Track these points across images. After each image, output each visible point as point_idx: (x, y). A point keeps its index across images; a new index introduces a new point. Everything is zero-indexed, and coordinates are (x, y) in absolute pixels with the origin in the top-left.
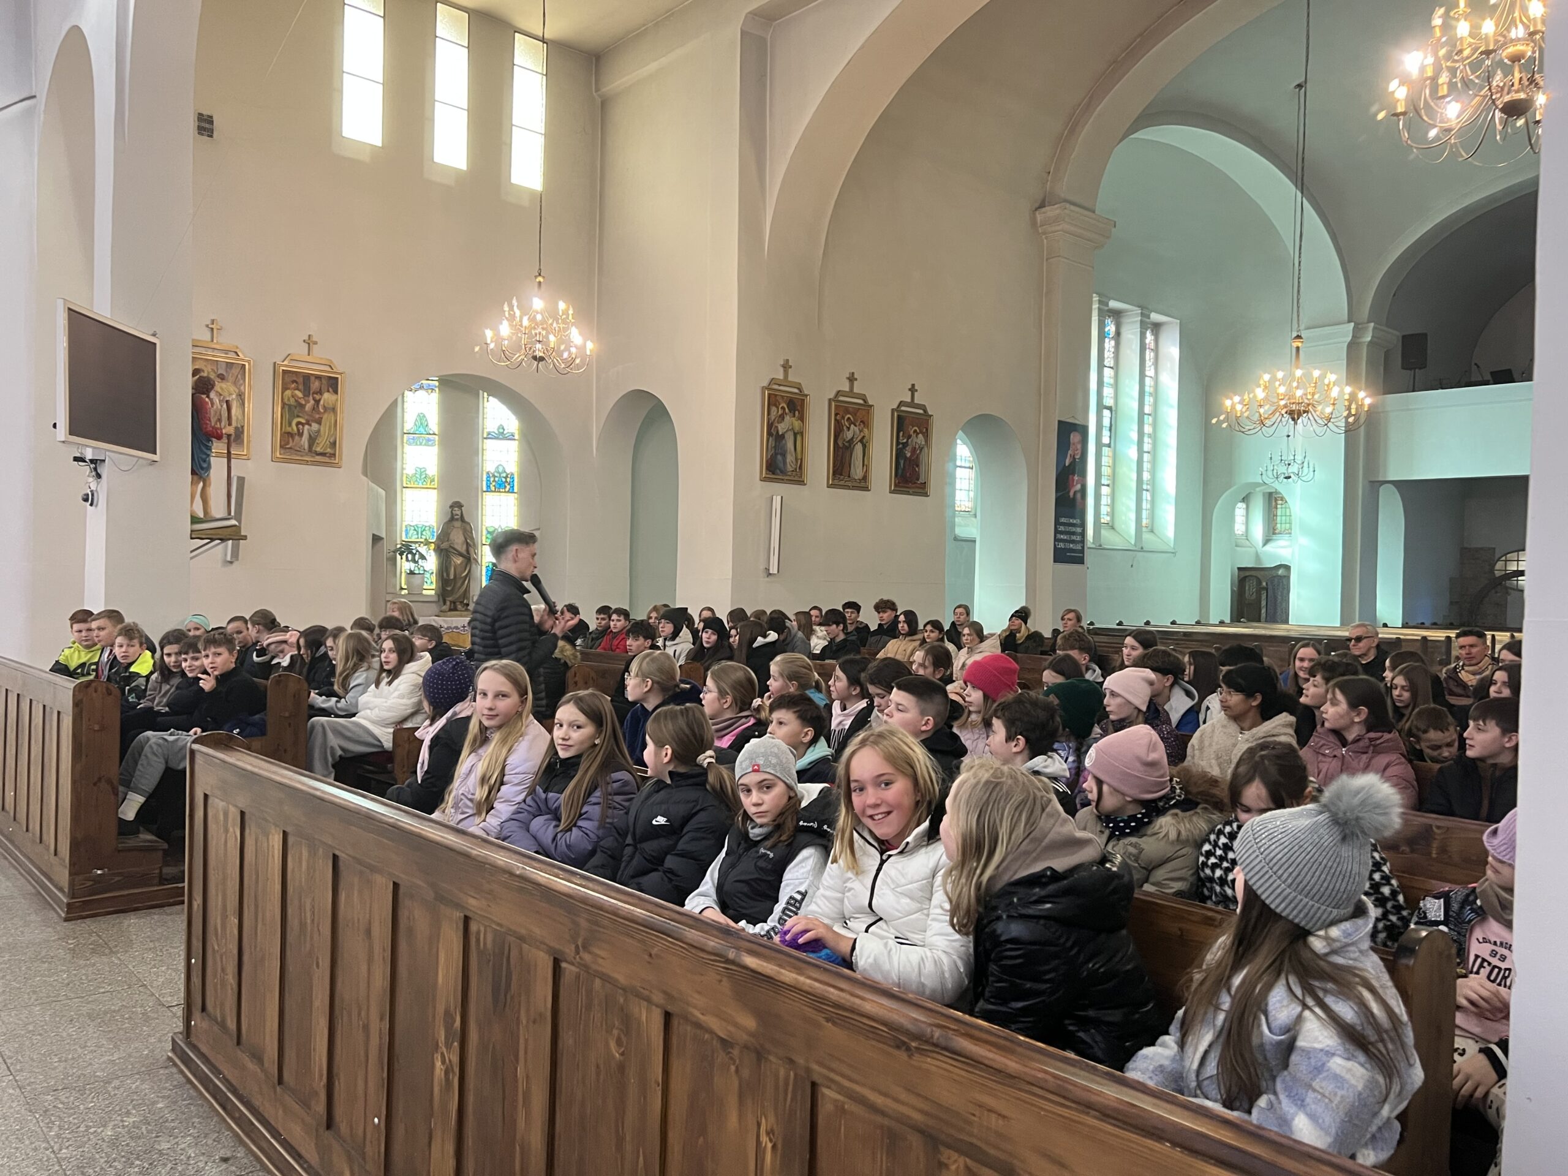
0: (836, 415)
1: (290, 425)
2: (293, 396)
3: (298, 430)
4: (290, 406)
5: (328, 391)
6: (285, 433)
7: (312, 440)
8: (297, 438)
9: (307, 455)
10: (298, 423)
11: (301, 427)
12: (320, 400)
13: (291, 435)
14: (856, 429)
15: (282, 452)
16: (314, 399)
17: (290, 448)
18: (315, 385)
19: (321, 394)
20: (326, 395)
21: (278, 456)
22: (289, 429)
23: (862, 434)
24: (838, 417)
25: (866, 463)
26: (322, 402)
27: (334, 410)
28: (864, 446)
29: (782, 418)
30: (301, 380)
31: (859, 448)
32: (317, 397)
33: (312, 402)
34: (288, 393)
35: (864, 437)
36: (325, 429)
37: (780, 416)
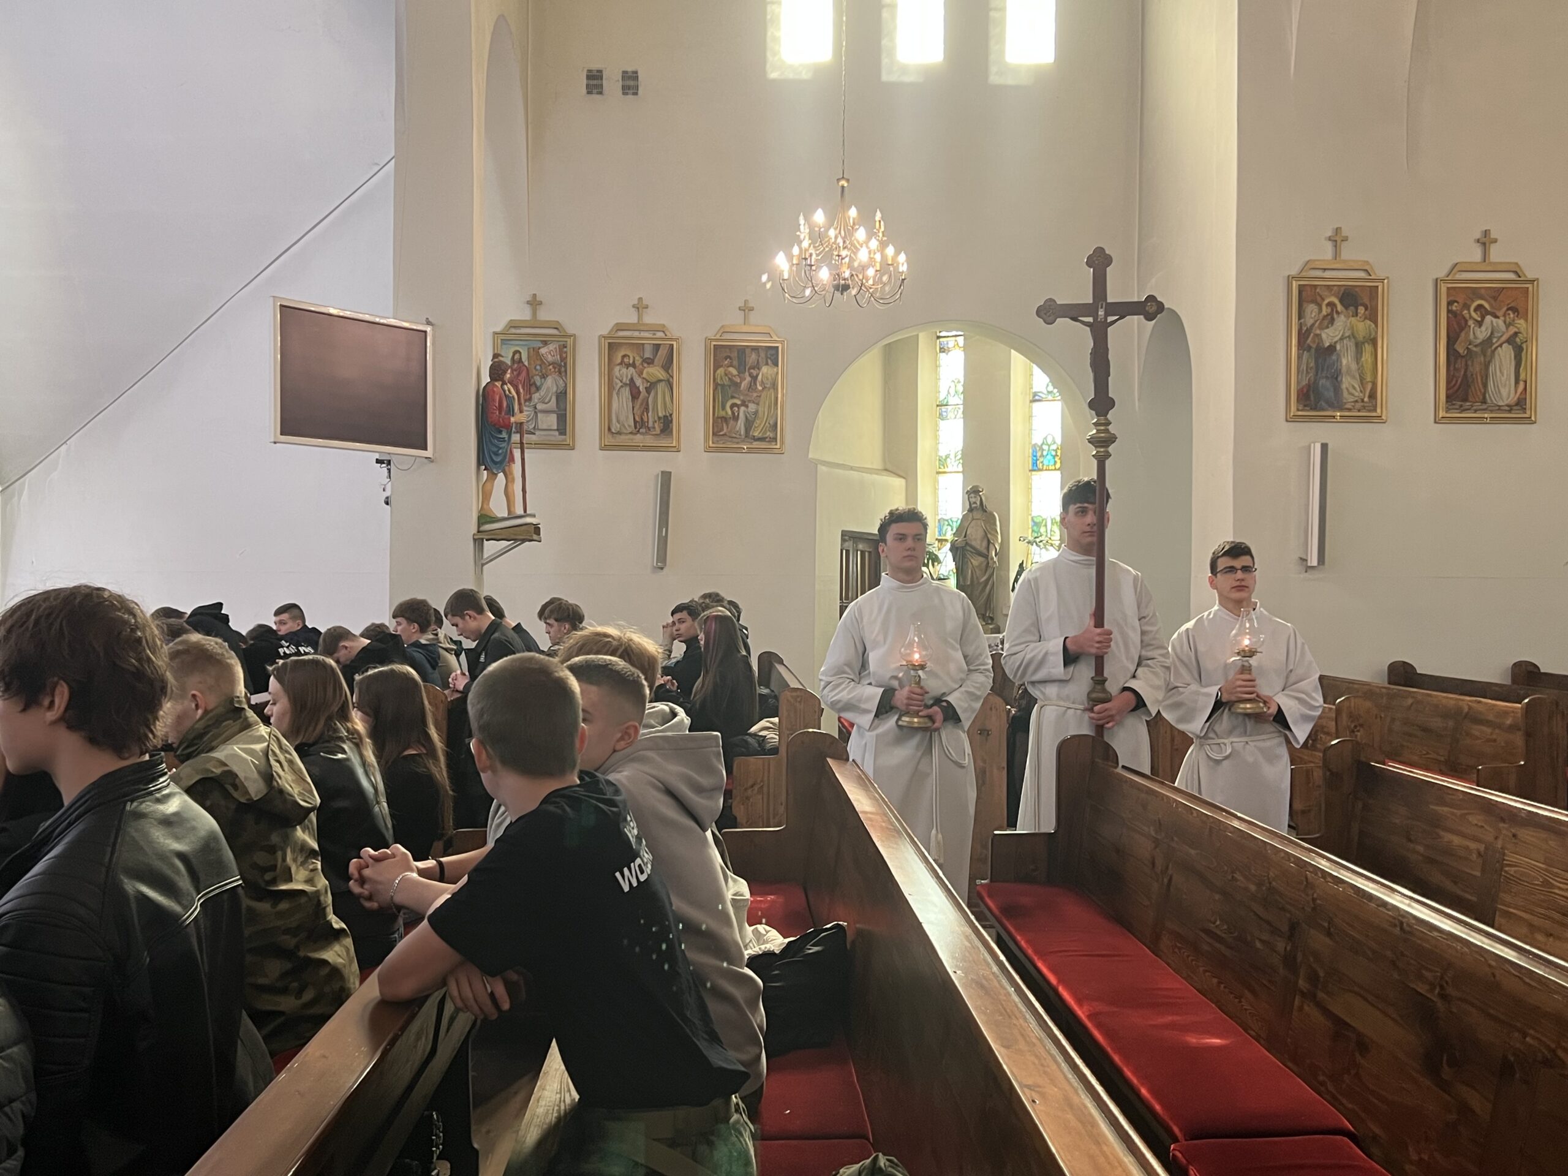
0: (1450, 303)
1: (724, 408)
2: (726, 375)
3: (733, 413)
4: (723, 386)
5: (767, 364)
6: (718, 418)
7: (749, 425)
8: (732, 422)
9: (743, 441)
10: (733, 406)
11: (736, 409)
12: (757, 375)
13: (725, 419)
14: (1500, 323)
15: (716, 439)
16: (750, 375)
17: (725, 435)
18: (752, 358)
19: (759, 369)
20: (764, 369)
21: (711, 444)
22: (722, 413)
23: (1512, 330)
24: (1454, 307)
25: (1522, 376)
26: (760, 377)
27: (774, 386)
28: (1519, 351)
29: (1330, 319)
30: (734, 355)
31: (1505, 355)
32: (754, 372)
33: (748, 379)
34: (721, 371)
35: (1516, 334)
36: (763, 410)
37: (1325, 317)
